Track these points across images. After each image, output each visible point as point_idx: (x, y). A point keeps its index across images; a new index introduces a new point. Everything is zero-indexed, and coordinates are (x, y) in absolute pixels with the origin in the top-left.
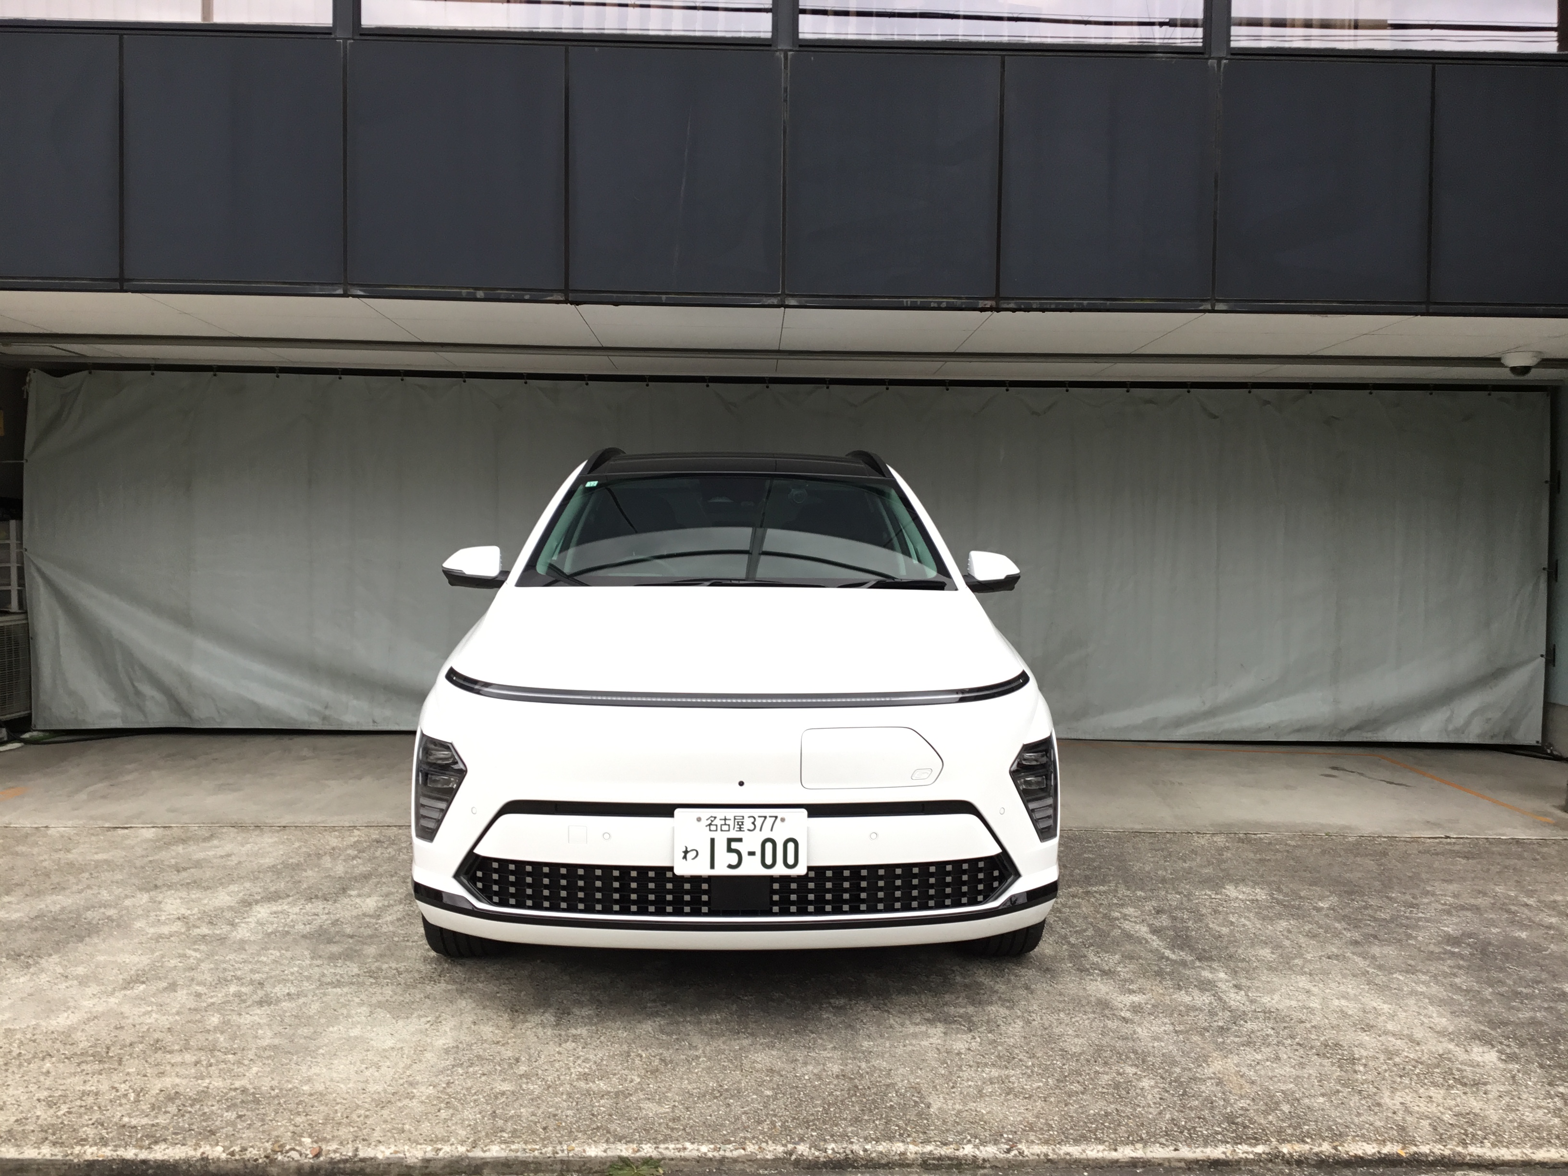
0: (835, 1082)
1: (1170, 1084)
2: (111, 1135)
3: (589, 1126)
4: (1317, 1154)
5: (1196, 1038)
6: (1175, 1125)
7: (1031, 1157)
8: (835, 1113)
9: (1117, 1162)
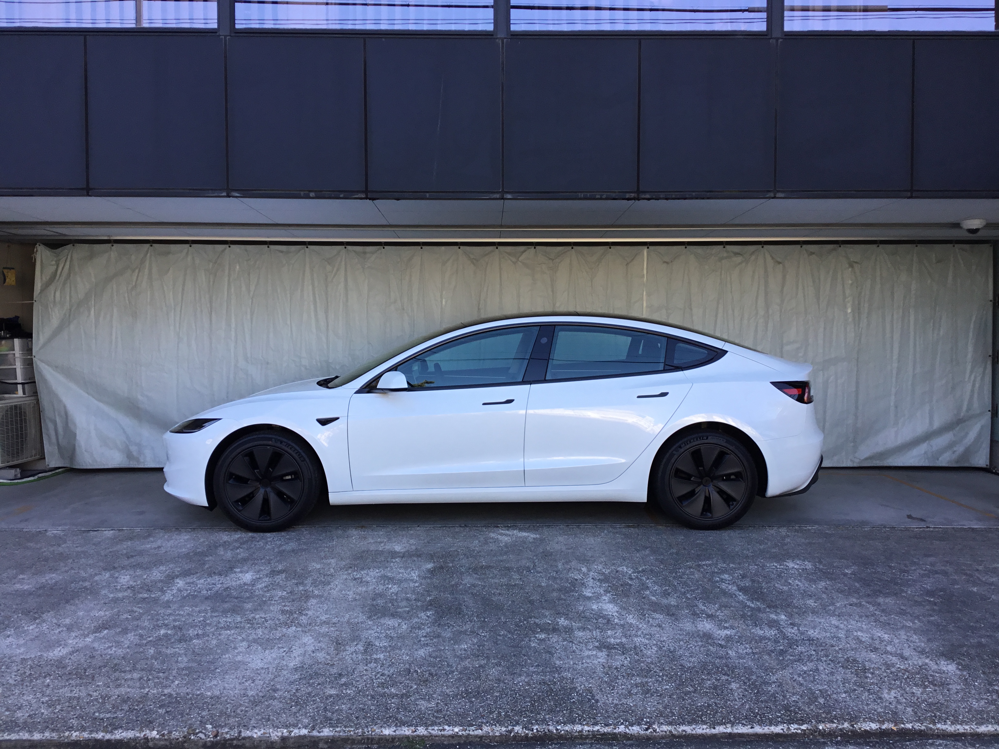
0: (539, 687)
1: (749, 686)
2: (88, 724)
3: (384, 716)
4: (841, 730)
5: (766, 657)
6: (752, 712)
7: (661, 733)
8: (538, 707)
9: (715, 735)
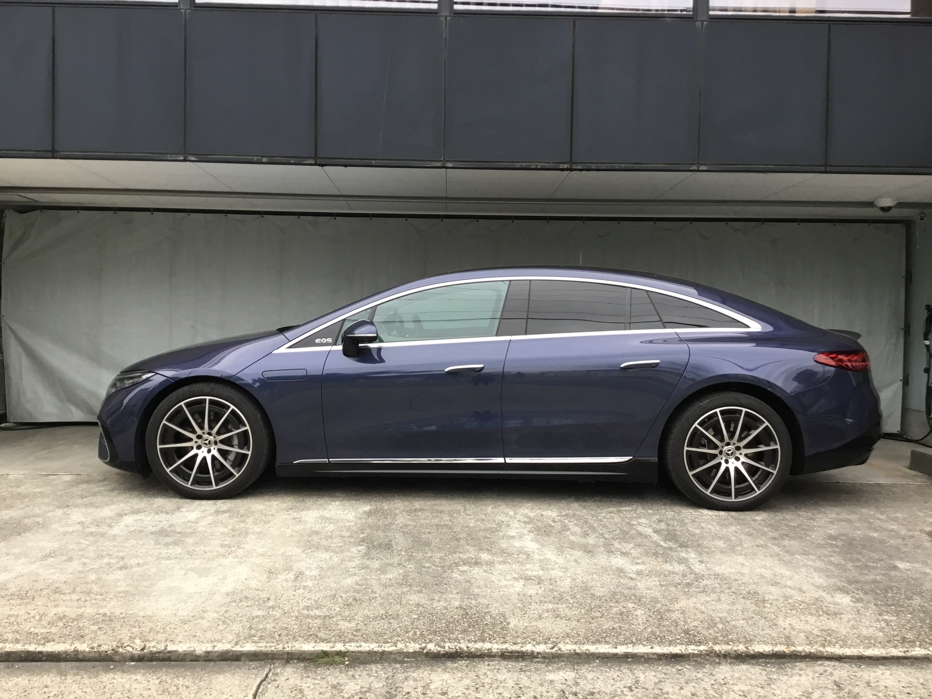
0: (455, 611)
1: (653, 613)
2: (22, 638)
3: (306, 634)
4: (735, 651)
5: (673, 589)
6: (653, 635)
7: (566, 652)
8: (453, 627)
9: (616, 654)
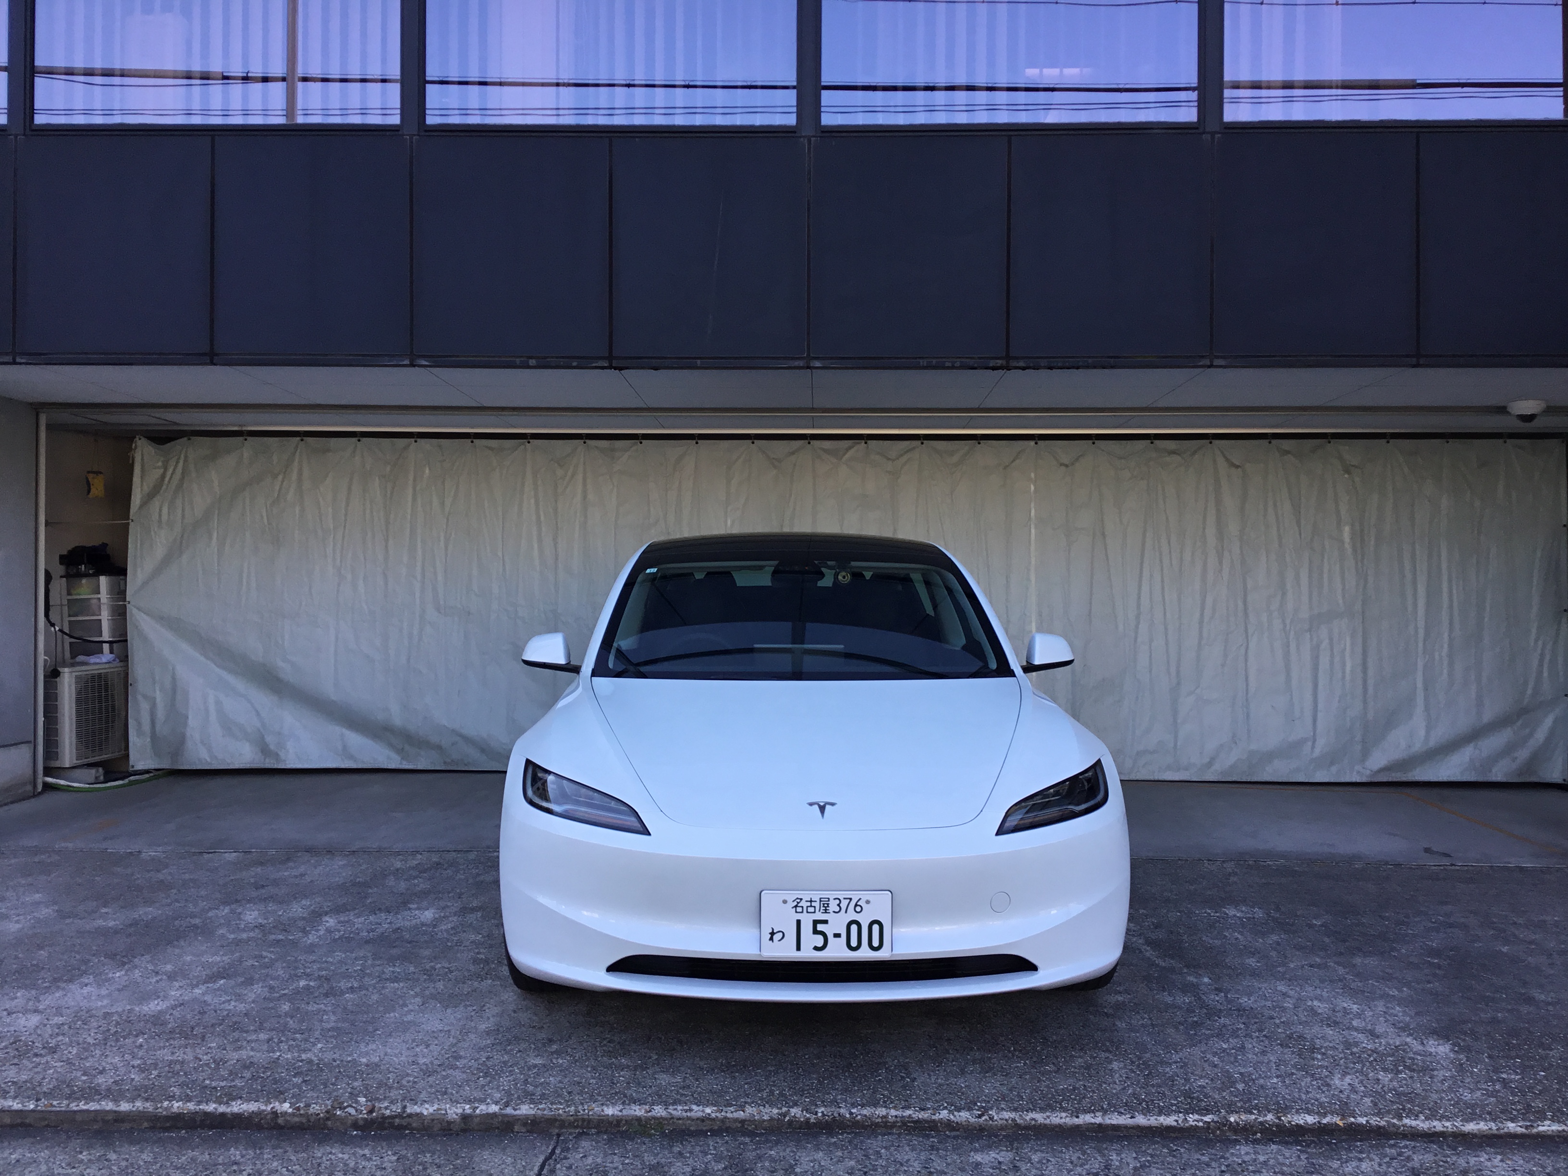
3: (608, 1091)
4: (1261, 1123)
9: (1078, 1127)
